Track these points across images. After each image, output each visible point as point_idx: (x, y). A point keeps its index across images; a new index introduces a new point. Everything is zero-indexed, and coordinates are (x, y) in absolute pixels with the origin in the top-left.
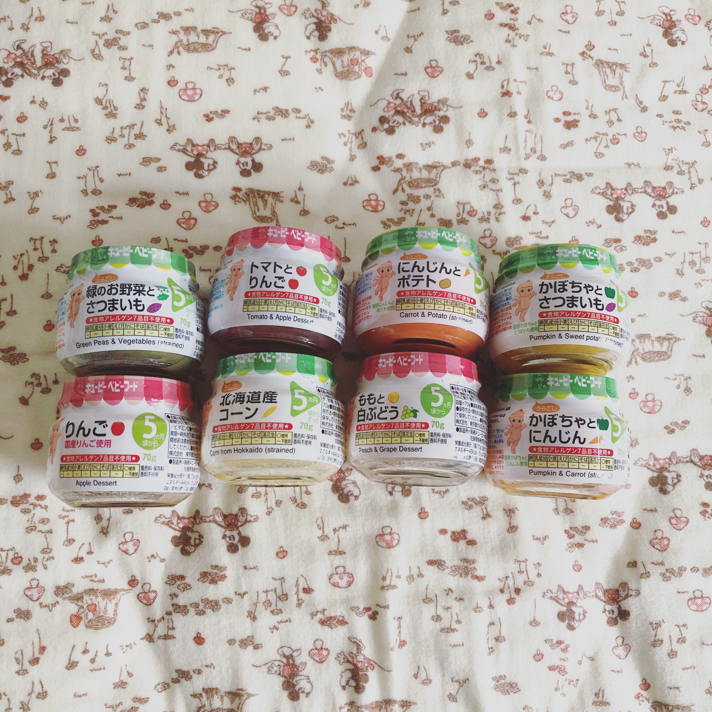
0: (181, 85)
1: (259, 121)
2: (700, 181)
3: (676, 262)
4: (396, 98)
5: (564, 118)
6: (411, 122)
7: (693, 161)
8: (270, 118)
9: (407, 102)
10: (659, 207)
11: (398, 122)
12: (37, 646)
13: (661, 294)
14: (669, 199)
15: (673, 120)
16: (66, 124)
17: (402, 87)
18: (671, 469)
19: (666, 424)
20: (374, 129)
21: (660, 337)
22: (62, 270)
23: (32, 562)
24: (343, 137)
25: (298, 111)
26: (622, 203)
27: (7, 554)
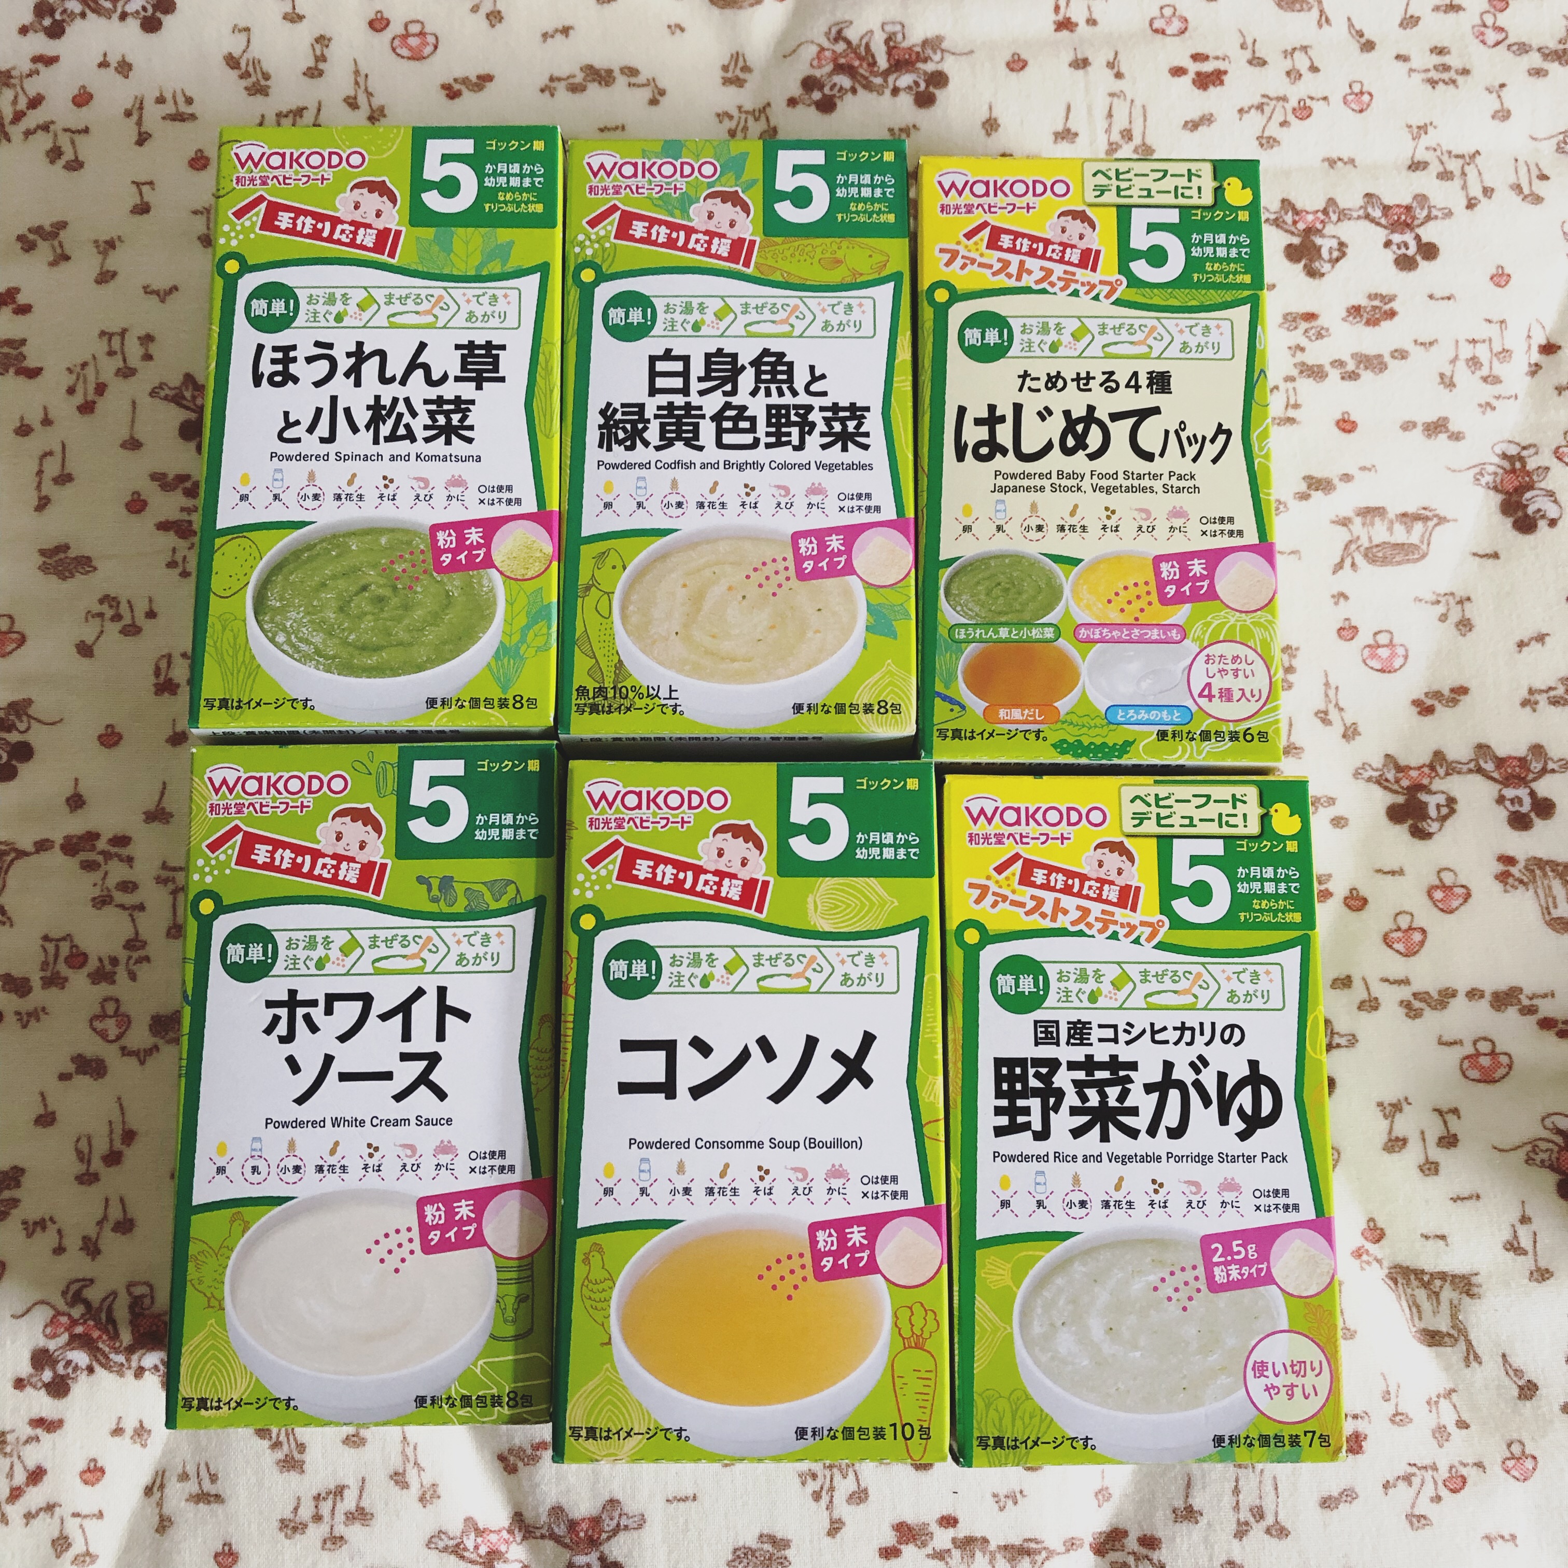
0: (396, 28)
1: (552, 95)
2: (1488, 192)
3: (1439, 359)
4: (836, 40)
5: (1194, 68)
6: (868, 87)
7: (1473, 151)
8: (575, 89)
9: (859, 46)
10: (1399, 248)
11: (841, 88)
12: (118, 1131)
13: (1407, 426)
14: (1420, 231)
15: (1431, 66)
16: (169, 108)
17: (847, 18)
18: (1434, 787)
19: (1415, 697)
20: (792, 102)
21: (1404, 515)
22: (162, 394)
23: (106, 962)
24: (726, 121)
25: (632, 72)
26: (1318, 241)
27: (57, 948)
